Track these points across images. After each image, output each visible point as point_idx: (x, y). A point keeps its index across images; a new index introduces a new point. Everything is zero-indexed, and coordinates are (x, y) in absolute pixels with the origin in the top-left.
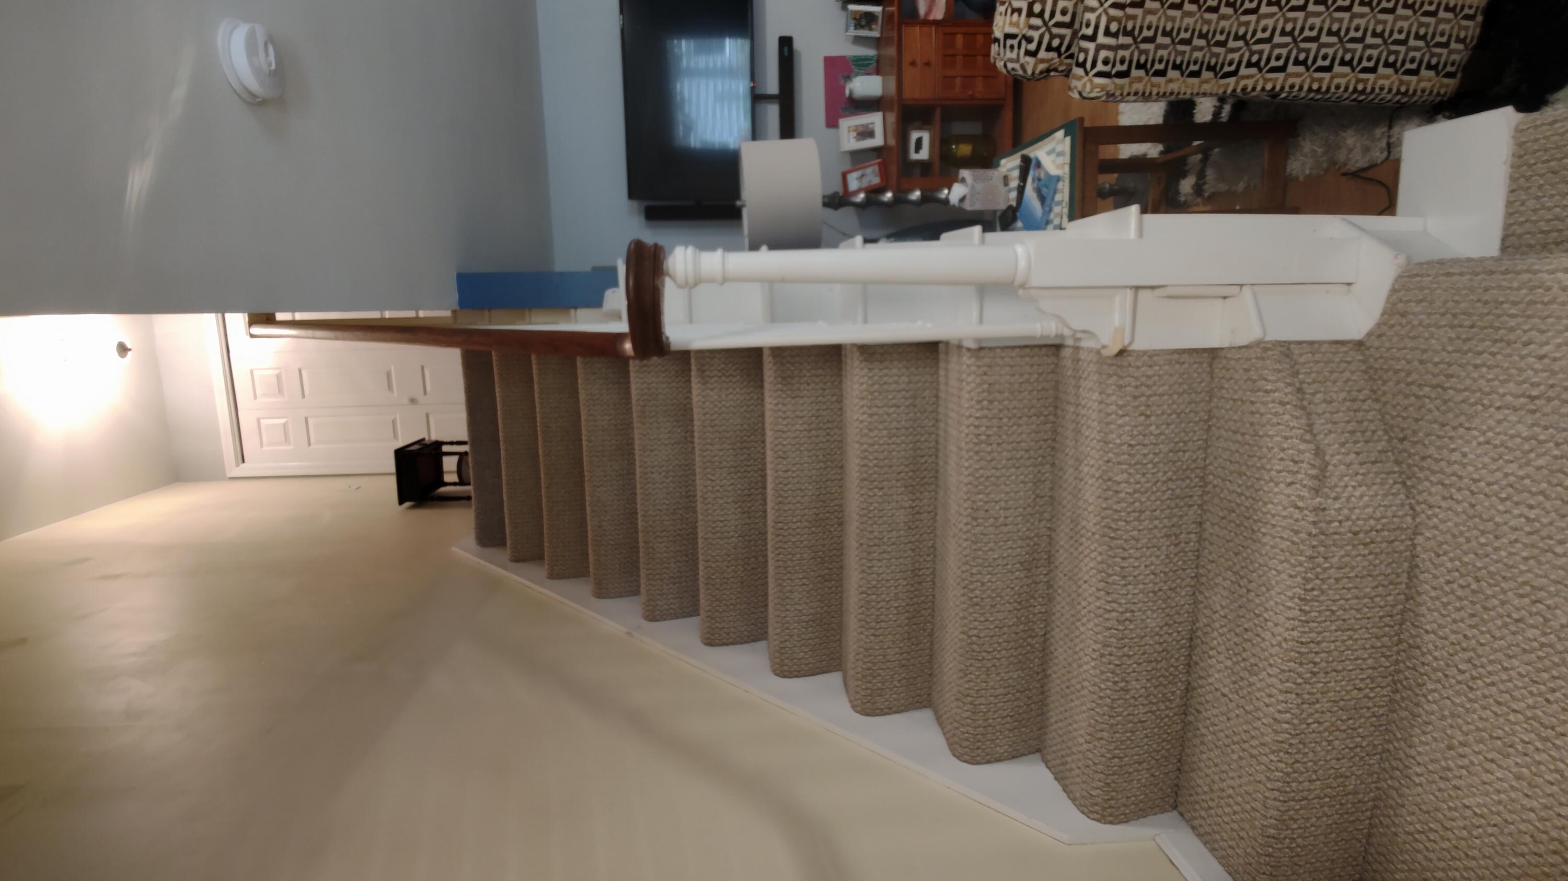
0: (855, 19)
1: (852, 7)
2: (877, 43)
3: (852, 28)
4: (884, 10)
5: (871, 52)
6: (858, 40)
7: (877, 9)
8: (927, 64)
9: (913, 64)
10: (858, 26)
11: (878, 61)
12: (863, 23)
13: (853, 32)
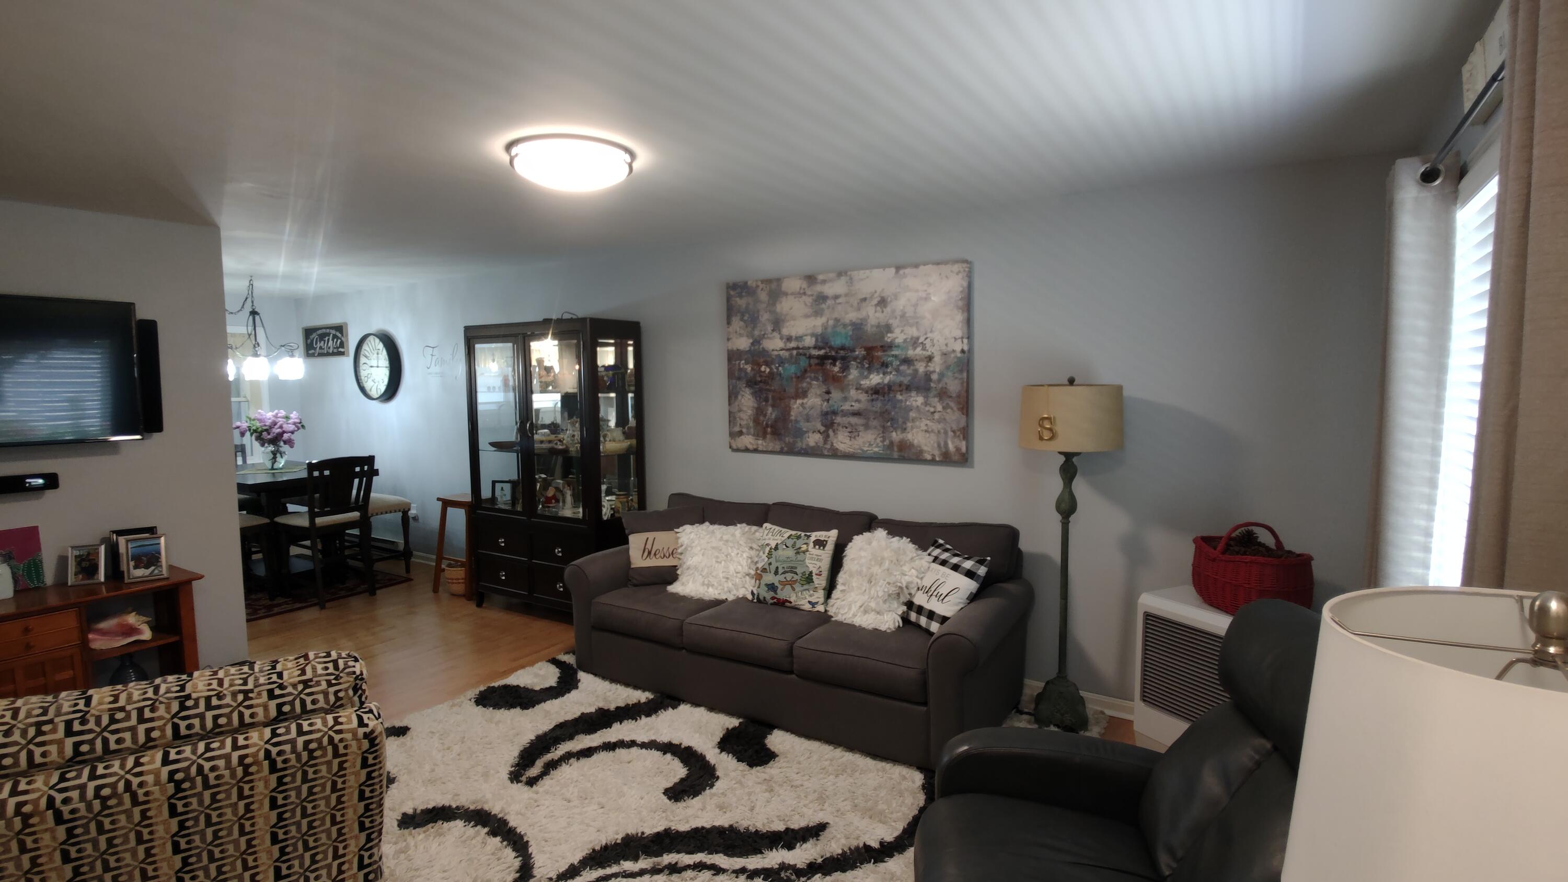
0: (89, 554)
1: (103, 548)
2: (61, 583)
3: (77, 553)
4: (102, 583)
5: (49, 577)
6: (62, 561)
7: (102, 577)
8: (28, 647)
9: (27, 630)
10: (80, 560)
11: (37, 589)
12: (84, 564)
13: (71, 554)
